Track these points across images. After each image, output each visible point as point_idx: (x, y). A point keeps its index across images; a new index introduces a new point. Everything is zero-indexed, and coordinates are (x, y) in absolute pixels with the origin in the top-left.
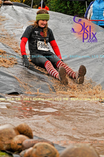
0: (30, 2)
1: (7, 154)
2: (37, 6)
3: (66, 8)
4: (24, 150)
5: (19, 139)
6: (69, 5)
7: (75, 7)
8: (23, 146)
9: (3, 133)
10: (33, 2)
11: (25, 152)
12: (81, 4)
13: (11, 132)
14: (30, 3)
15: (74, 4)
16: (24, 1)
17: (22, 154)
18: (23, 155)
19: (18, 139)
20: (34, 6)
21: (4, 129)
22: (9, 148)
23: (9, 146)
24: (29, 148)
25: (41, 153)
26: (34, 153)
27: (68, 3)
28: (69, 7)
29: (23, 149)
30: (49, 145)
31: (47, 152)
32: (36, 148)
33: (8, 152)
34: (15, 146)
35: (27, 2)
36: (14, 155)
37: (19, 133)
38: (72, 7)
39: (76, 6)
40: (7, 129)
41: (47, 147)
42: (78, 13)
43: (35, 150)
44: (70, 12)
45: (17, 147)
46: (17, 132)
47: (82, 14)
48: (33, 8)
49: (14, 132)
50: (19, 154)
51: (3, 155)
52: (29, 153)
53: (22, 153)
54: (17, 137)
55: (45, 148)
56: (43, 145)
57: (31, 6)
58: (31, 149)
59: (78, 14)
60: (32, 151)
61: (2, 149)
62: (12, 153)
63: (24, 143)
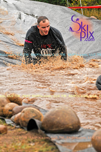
5: (10, 106)
8: (13, 112)
11: (15, 117)
13: (3, 101)
17: (12, 119)
22: (2, 114)
24: (18, 113)
25: (28, 117)
26: (22, 117)
29: (13, 114)
30: (35, 109)
31: (33, 115)
32: (24, 112)
34: (7, 112)
36: (6, 120)
37: (10, 102)
41: (33, 111)
42: (60, 3)
43: (23, 114)
45: (9, 113)
46: (9, 100)
47: (64, 4)
49: (5, 100)
50: (10, 119)
52: (18, 117)
53: (13, 117)
54: (8, 105)
55: (31, 113)
56: (30, 110)
60: (20, 115)
62: (4, 118)
63: (14, 109)
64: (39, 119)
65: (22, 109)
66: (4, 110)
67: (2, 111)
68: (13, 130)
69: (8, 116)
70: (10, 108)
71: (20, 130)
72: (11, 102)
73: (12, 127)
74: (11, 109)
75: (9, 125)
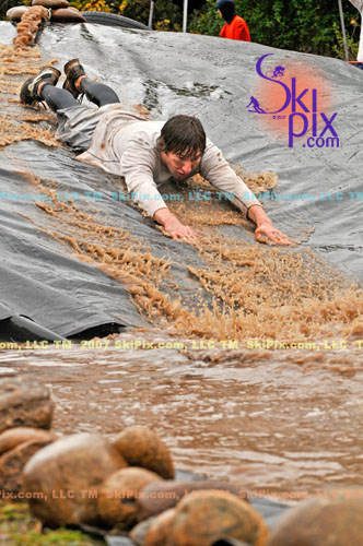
0: (143, 9)
1: (86, 537)
2: (168, 21)
3: (269, 24)
4: (145, 519)
5: (127, 484)
6: (281, 14)
7: (301, 21)
8: (140, 507)
9: (68, 464)
10: (155, 10)
11: (148, 528)
12: (322, 8)
13: (96, 462)
14: (144, 14)
15: (297, 9)
16: (122, 7)
17: (137, 536)
18: (143, 538)
19: (122, 482)
20: (159, 24)
21: (71, 452)
22: (93, 515)
23: (91, 508)
24: (160, 511)
25: (203, 529)
26: (180, 526)
27: (277, 8)
28: (282, 20)
29: (139, 517)
30: (231, 498)
31: (227, 522)
32: (186, 510)
33: (87, 528)
34: (113, 508)
35: (133, 9)
36: (112, 540)
37: (125, 464)
38: (292, 21)
39: (303, 17)
40: (81, 450)
41: (224, 507)
42: (314, 39)
43: (183, 518)
44: (283, 39)
45: (120, 510)
46: (120, 458)
47: (328, 45)
48: (154, 29)
49: (106, 458)
50: (128, 536)
51: (72, 540)
52: (161, 530)
53: (138, 530)
54: (120, 477)
55: (217, 511)
56: (212, 500)
57: (147, 24)
58: (169, 515)
59: (311, 44)
60: (172, 523)
61: (70, 521)
62: (102, 532)
63: (143, 496)
64: (250, 540)
66: (101, 499)
72: (132, 463)
74: (129, 495)
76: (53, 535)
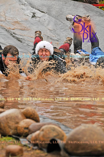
1: (14, 139)
4: (31, 133)
5: (26, 123)
8: (30, 130)
9: (9, 118)
11: (32, 136)
13: (17, 117)
17: (29, 138)
19: (24, 123)
21: (10, 114)
22: (16, 132)
23: (15, 130)
25: (48, 136)
26: (41, 136)
29: (29, 133)
30: (56, 127)
32: (43, 130)
33: (14, 136)
34: (22, 131)
36: (21, 139)
37: (25, 118)
40: (13, 113)
41: (54, 130)
43: (42, 133)
45: (24, 131)
49: (20, 116)
50: (26, 138)
51: (10, 140)
52: (36, 137)
55: (52, 131)
56: (50, 128)
58: (38, 132)
60: (39, 134)
61: (9, 134)
62: (18, 137)
63: (30, 127)
64: (62, 139)
65: (41, 126)
66: (18, 128)
67: (16, 128)
68: (30, 152)
69: (24, 135)
70: (25, 125)
71: (38, 151)
72: (27, 118)
73: (28, 148)
74: (27, 127)
75: (25, 146)
76: (4, 138)
